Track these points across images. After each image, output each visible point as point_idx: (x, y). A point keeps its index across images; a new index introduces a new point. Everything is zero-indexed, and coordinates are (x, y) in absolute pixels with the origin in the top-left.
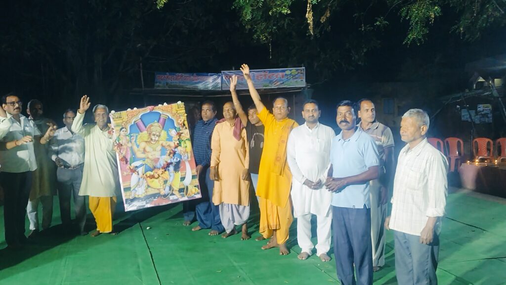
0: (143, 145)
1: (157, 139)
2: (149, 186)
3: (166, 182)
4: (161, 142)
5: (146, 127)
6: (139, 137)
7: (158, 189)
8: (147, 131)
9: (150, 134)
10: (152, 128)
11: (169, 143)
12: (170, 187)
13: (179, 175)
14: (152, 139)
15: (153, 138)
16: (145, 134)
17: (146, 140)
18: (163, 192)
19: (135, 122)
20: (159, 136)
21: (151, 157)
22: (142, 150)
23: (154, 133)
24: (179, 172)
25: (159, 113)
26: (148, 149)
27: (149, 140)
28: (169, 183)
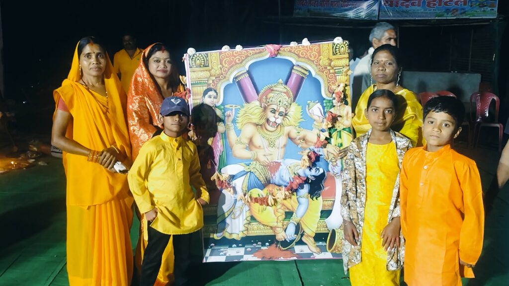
0: (249, 130)
1: (279, 121)
2: (253, 218)
3: (289, 214)
4: (286, 129)
5: (258, 92)
6: (242, 112)
7: (272, 228)
8: (260, 101)
9: (265, 109)
10: (271, 95)
12: (298, 228)
13: (319, 204)
14: (268, 121)
15: (272, 119)
16: (255, 105)
17: (256, 121)
18: (281, 236)
19: (236, 78)
20: (284, 115)
21: (262, 159)
22: (246, 141)
23: (275, 107)
24: (320, 198)
25: (290, 62)
26: (258, 141)
27: (263, 121)
28: (295, 219)
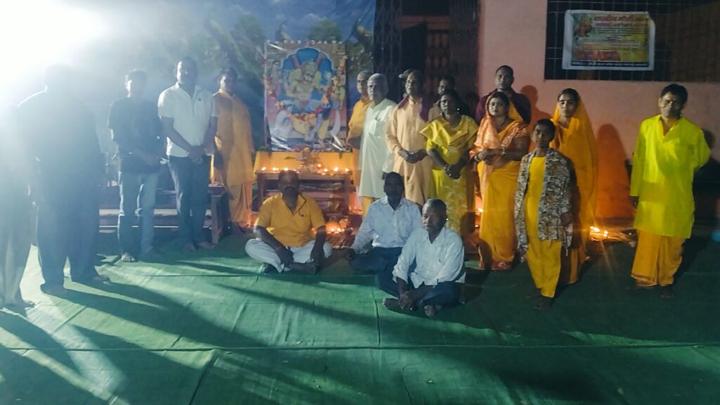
0: (294, 83)
1: (310, 79)
2: (294, 129)
3: (312, 128)
4: (314, 84)
5: (300, 64)
6: (291, 73)
7: (303, 135)
8: (301, 69)
9: (304, 73)
10: (308, 66)
11: (322, 86)
12: (316, 134)
13: (326, 123)
14: (304, 79)
15: (307, 79)
16: (298, 71)
17: (298, 78)
18: (307, 138)
19: (290, 56)
20: (313, 77)
21: (300, 98)
22: (292, 88)
23: (308, 72)
24: (328, 121)
25: (317, 51)
26: (299, 89)
27: (302, 79)
28: (314, 130)
